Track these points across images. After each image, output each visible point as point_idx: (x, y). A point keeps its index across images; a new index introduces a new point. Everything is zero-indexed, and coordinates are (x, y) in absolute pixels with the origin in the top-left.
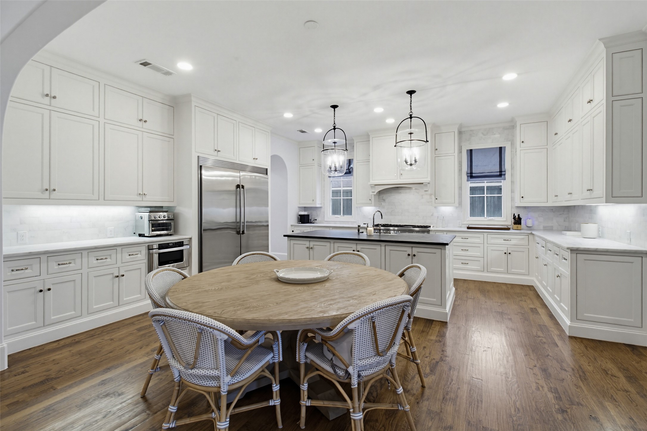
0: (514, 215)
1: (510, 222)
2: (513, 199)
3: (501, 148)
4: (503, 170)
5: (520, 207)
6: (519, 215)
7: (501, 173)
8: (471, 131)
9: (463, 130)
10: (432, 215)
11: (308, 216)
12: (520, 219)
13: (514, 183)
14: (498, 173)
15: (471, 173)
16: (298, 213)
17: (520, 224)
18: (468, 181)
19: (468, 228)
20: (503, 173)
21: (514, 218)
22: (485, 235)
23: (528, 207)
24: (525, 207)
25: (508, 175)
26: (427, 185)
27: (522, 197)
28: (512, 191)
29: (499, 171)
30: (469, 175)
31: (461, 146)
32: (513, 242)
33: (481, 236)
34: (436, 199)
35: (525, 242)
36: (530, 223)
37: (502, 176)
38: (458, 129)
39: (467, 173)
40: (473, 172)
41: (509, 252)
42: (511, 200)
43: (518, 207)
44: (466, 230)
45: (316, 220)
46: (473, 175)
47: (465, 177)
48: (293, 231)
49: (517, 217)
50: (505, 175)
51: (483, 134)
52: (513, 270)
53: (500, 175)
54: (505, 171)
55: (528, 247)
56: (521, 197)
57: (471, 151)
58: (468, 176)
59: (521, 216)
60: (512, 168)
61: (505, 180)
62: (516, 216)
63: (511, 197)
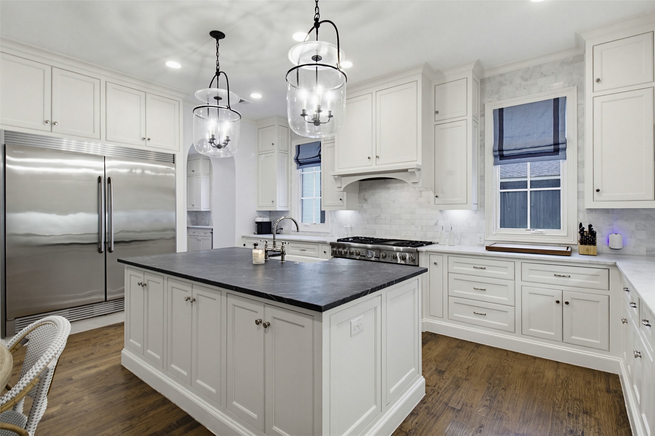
0: (581, 225)
1: (574, 238)
2: (580, 195)
3: (556, 100)
4: (560, 142)
5: (595, 210)
6: (590, 226)
7: (557, 147)
8: (501, 75)
9: (487, 75)
10: (436, 224)
11: (269, 223)
12: (592, 233)
13: (583, 164)
14: (552, 147)
15: (501, 150)
16: (255, 220)
17: (593, 243)
18: (495, 164)
19: (489, 248)
20: (561, 146)
21: (582, 230)
22: (518, 263)
23: (613, 209)
24: (607, 211)
25: (571, 151)
26: (414, 172)
27: (598, 191)
28: (580, 180)
29: (551, 142)
30: (497, 153)
31: (484, 104)
32: (574, 280)
33: (510, 265)
34: (436, 197)
35: (601, 283)
36: (616, 241)
37: (560, 153)
38: (473, 71)
39: (494, 151)
40: (504, 148)
41: (565, 301)
42: (578, 198)
43: (590, 210)
44: (483, 251)
45: (282, 229)
46: (505, 153)
47: (490, 158)
48: (244, 245)
49: (587, 229)
50: (565, 149)
51: (522, 78)
52: (573, 337)
53: (556, 151)
54: (565, 143)
55: (608, 293)
56: (595, 190)
57: (501, 110)
58: (495, 156)
59: (594, 229)
60: (580, 136)
61: (566, 159)
62: (584, 228)
63: (578, 192)
